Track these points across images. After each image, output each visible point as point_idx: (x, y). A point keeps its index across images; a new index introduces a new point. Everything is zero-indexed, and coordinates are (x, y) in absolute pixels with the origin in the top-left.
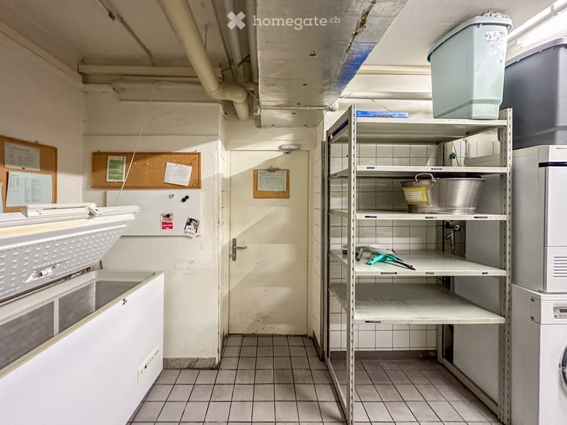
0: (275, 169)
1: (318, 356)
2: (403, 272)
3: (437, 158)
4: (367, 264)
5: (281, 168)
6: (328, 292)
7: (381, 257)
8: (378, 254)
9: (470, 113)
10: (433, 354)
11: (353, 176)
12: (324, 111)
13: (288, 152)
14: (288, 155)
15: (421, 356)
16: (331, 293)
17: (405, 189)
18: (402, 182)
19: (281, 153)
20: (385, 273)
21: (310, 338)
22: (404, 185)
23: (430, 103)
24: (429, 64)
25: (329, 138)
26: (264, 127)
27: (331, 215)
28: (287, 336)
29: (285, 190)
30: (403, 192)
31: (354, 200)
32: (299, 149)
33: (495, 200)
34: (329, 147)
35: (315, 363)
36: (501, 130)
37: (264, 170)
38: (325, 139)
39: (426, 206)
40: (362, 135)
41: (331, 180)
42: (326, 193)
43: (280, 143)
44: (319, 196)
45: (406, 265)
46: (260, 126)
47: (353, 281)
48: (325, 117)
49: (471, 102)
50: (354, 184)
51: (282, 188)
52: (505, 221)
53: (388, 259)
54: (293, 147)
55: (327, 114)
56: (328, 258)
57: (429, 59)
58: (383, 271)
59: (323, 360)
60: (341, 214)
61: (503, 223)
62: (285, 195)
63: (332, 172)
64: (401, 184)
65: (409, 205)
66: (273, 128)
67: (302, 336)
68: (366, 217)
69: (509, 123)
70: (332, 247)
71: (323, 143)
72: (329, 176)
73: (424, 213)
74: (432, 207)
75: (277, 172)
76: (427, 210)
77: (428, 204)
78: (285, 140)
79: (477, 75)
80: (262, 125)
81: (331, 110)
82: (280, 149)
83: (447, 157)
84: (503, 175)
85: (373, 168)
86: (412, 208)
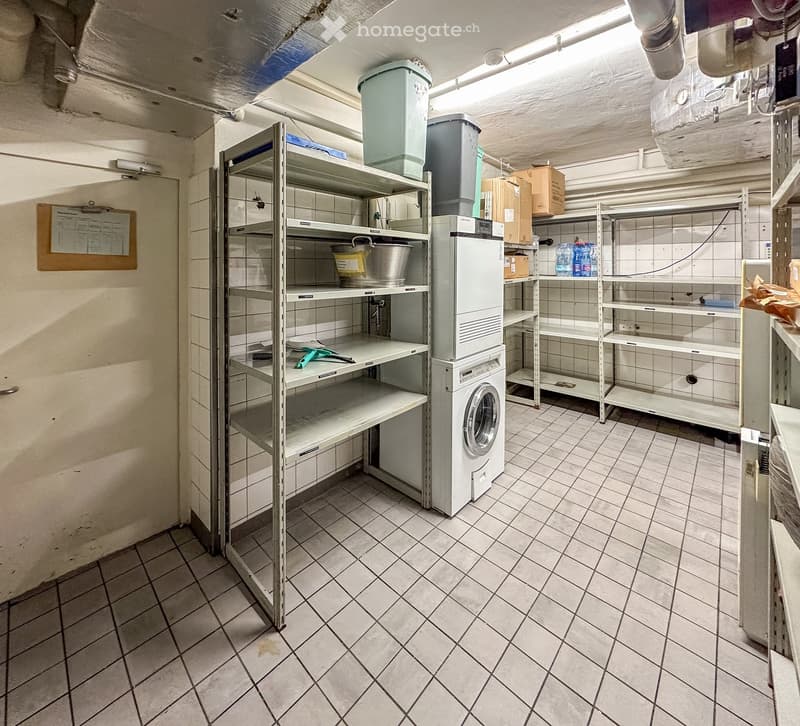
0: (102, 208)
1: (207, 549)
2: (341, 369)
3: (362, 216)
4: (296, 368)
5: (117, 206)
6: (227, 431)
7: (313, 353)
8: (307, 351)
9: (402, 168)
10: (358, 467)
11: (282, 235)
12: (216, 116)
13: (132, 176)
14: (132, 181)
15: (347, 474)
16: (232, 430)
17: (336, 256)
18: (333, 247)
19: (117, 176)
20: (324, 376)
21: (185, 525)
22: (335, 249)
23: (361, 145)
24: (359, 95)
25: (225, 164)
26: (69, 111)
27: (231, 298)
28: (134, 547)
29: (127, 253)
30: (334, 259)
31: (282, 273)
32: (158, 173)
33: (418, 270)
34: (226, 180)
35: (203, 565)
36: (421, 193)
37: (73, 207)
38: (217, 164)
39: (362, 277)
40: (298, 175)
41: (230, 238)
42: (220, 259)
43: (115, 155)
44: (206, 265)
45: (341, 359)
46: (58, 107)
47: (282, 400)
48: (216, 125)
49: (403, 156)
50: (283, 247)
51: (121, 249)
52: (427, 292)
53: (320, 355)
54: (145, 168)
55: (221, 122)
56: (226, 371)
57: (359, 88)
58: (320, 374)
59: (216, 551)
60: (248, 294)
61: (425, 294)
62: (127, 262)
63: (232, 224)
64: (330, 250)
65: (341, 277)
66: (95, 119)
67: (168, 531)
68: (300, 297)
69: (428, 186)
70: (233, 352)
71: (213, 172)
72: (226, 230)
73: (358, 287)
74: (368, 280)
75: (105, 216)
76: (362, 283)
77: (365, 276)
78: (127, 150)
79: (408, 126)
80: (64, 106)
81: (233, 118)
82: (114, 166)
83: (372, 217)
84: (425, 243)
85: (308, 224)
86: (344, 282)
